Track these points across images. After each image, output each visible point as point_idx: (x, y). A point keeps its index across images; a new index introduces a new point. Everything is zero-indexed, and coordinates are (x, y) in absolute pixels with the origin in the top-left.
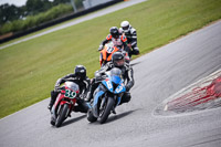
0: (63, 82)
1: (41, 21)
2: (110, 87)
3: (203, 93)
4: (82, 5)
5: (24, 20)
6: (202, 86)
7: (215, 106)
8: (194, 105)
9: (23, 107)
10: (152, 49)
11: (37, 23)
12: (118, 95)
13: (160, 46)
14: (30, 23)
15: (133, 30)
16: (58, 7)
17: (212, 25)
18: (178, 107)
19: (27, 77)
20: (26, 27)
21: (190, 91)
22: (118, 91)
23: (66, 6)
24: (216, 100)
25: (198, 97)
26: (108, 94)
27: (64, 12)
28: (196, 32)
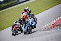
0: (16, 22)
1: (8, 5)
2: (31, 24)
3: (52, 26)
4: (19, 1)
5: (3, 5)
6: (52, 24)
7: (56, 29)
8: (50, 29)
9: (3, 30)
10: (38, 13)
11: (7, 6)
12: (33, 26)
13: (40, 12)
14: (5, 6)
15: (30, 10)
16: (12, 2)
17: (55, 7)
18: (45, 30)
19: (4, 21)
20: (3, 7)
21: (49, 25)
22: (33, 25)
23: (15, 1)
24: (56, 28)
25: (51, 27)
26: (30, 26)
27: (14, 3)
28: (50, 9)
